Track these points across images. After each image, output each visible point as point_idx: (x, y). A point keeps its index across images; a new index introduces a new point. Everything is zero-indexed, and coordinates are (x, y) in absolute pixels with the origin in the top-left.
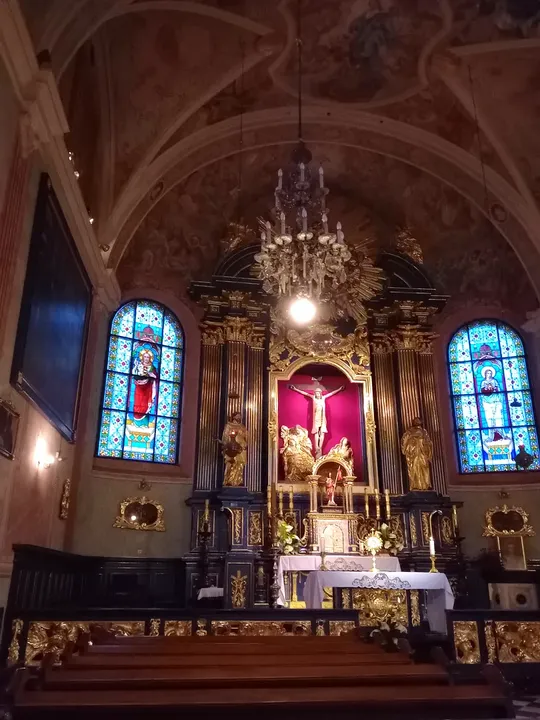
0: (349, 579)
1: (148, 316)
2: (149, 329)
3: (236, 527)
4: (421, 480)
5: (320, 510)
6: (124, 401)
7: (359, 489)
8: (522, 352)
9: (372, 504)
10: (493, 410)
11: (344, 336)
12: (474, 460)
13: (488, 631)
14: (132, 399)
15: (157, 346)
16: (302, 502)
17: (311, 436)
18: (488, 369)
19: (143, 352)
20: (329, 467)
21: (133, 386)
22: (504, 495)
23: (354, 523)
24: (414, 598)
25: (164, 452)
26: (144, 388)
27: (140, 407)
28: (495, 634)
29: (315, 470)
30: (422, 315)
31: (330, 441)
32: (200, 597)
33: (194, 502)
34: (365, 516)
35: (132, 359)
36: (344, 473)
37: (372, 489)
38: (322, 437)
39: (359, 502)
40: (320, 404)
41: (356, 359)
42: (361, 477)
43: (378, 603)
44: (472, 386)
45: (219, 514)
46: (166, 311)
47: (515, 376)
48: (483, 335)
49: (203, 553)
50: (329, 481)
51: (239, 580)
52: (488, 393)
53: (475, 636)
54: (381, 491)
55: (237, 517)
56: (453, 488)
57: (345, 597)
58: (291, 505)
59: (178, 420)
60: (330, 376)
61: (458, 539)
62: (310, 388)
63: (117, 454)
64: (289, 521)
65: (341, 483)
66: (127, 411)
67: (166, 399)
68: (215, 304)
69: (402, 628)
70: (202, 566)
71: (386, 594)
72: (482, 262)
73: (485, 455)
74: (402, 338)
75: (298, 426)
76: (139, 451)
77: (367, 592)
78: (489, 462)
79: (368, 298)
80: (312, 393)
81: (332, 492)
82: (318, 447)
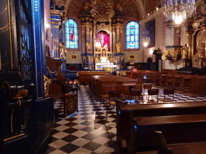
0: (105, 66)
1: (71, 21)
2: (71, 24)
3: (89, 59)
4: (118, 51)
5: (102, 56)
7: (108, 53)
8: (138, 27)
9: (110, 55)
10: (132, 38)
11: (107, 25)
12: (128, 47)
14: (70, 38)
15: (73, 27)
16: (99, 55)
17: (101, 44)
18: (133, 30)
19: (71, 29)
20: (104, 50)
21: (70, 36)
22: (132, 53)
23: (108, 58)
25: (76, 47)
26: (72, 36)
27: (72, 39)
29: (101, 50)
30: (122, 20)
31: (104, 44)
32: (85, 69)
33: (82, 55)
34: (110, 57)
35: (69, 30)
36: (106, 50)
37: (111, 53)
39: (108, 55)
41: (109, 29)
42: (109, 50)
43: (109, 69)
44: (129, 34)
45: (86, 57)
46: (74, 20)
47: (137, 32)
48: (132, 24)
49: (84, 63)
50: (104, 52)
51: (91, 67)
52: (132, 35)
53: (119, 72)
55: (89, 57)
56: (124, 52)
57: (104, 68)
59: (78, 41)
60: (105, 32)
61: (123, 60)
62: (101, 34)
63: (69, 48)
64: (97, 58)
65: (106, 52)
66: (70, 40)
67: (76, 37)
68: (83, 19)
70: (84, 65)
71: (110, 68)
72: (133, 9)
74: (117, 25)
76: (72, 47)
77: (107, 68)
78: (131, 47)
79: (112, 17)
80: (101, 36)
81: (104, 53)
82: (102, 46)
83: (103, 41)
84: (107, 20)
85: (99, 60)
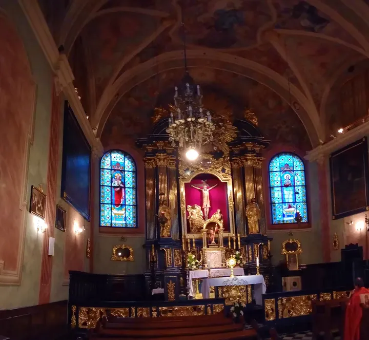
0: (222, 281)
1: (117, 157)
2: (118, 164)
3: (168, 258)
4: (254, 228)
6: (110, 199)
7: (226, 235)
8: (303, 168)
9: (232, 241)
10: (288, 194)
11: (217, 160)
12: (278, 218)
13: (279, 303)
14: (113, 198)
15: (123, 171)
16: (199, 243)
17: (202, 210)
19: (116, 175)
20: (212, 225)
22: (291, 234)
23: (224, 252)
24: (249, 289)
25: (131, 222)
26: (119, 192)
28: (282, 304)
30: (257, 149)
31: (212, 211)
32: (153, 294)
33: (147, 246)
34: (229, 248)
36: (219, 227)
37: (232, 234)
38: (208, 210)
39: (226, 240)
40: (206, 193)
41: (223, 170)
42: (227, 228)
43: (234, 293)
44: (279, 183)
45: (159, 251)
46: (125, 154)
47: (299, 179)
48: (286, 159)
49: (153, 271)
50: (212, 231)
51: (171, 285)
52: (287, 186)
53: (274, 306)
54: (236, 235)
55: (168, 253)
56: (268, 232)
57: (220, 291)
58: (194, 245)
59: (136, 206)
60: (211, 179)
62: (201, 185)
63: (109, 225)
64: (193, 253)
65: (217, 232)
66: (112, 204)
67: (129, 197)
68: (150, 148)
69: (244, 305)
70: (153, 278)
71: (237, 288)
73: (284, 216)
74: (247, 160)
75: (196, 205)
76: (120, 223)
78: (285, 219)
79: (229, 141)
80: (202, 188)
81: (213, 237)
82: (206, 215)
83: (207, 203)
84: (218, 148)
85: (199, 260)
